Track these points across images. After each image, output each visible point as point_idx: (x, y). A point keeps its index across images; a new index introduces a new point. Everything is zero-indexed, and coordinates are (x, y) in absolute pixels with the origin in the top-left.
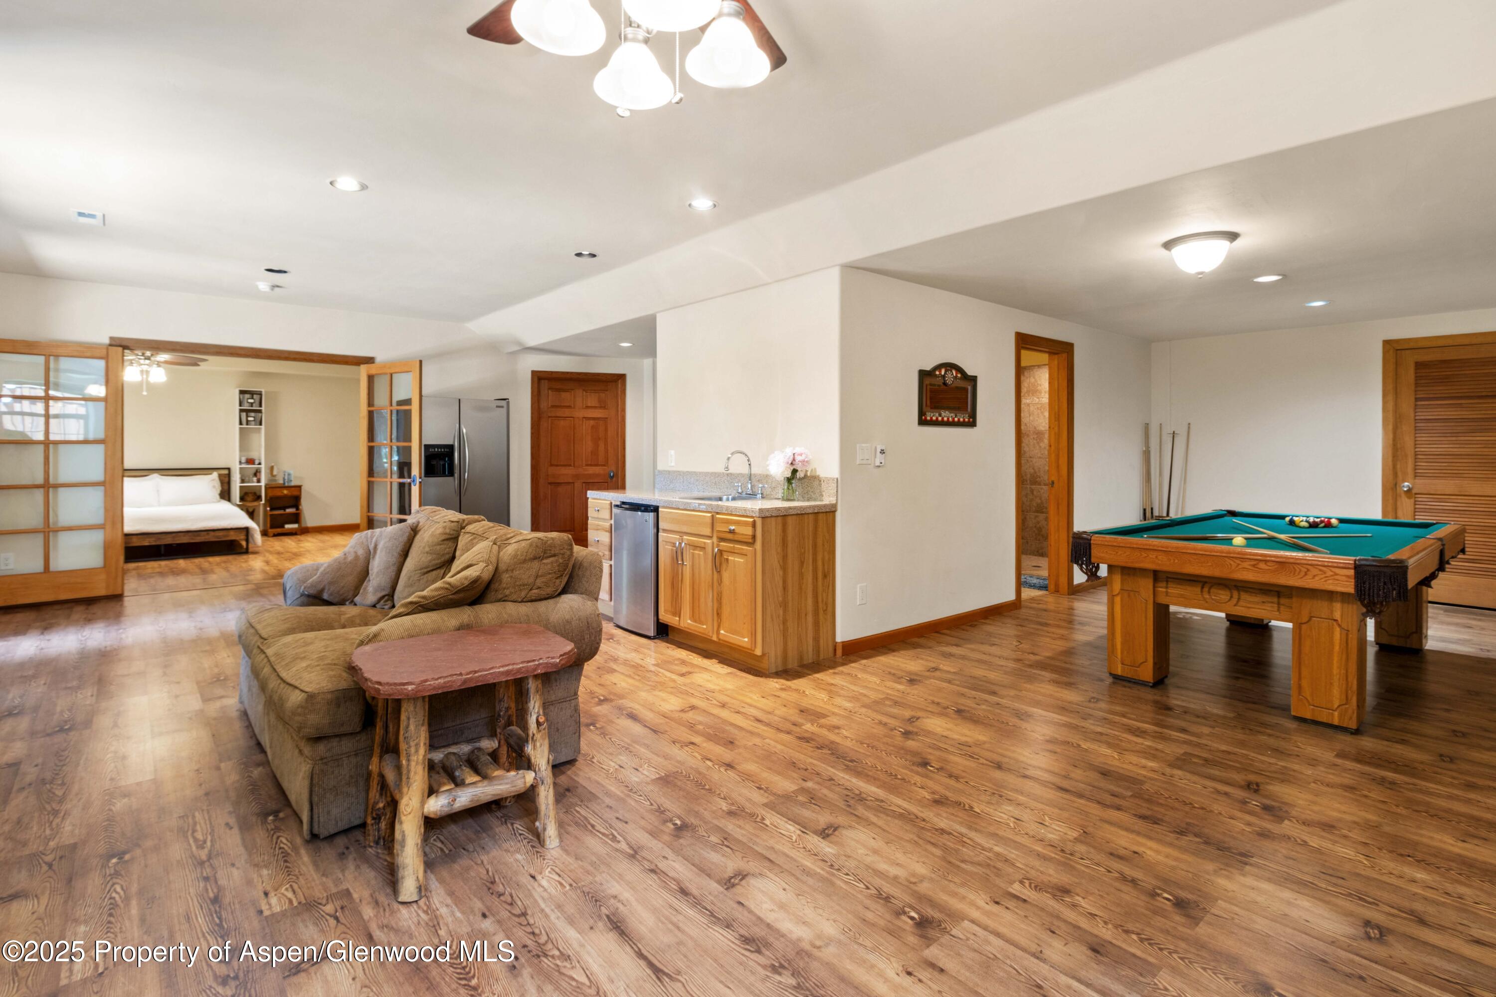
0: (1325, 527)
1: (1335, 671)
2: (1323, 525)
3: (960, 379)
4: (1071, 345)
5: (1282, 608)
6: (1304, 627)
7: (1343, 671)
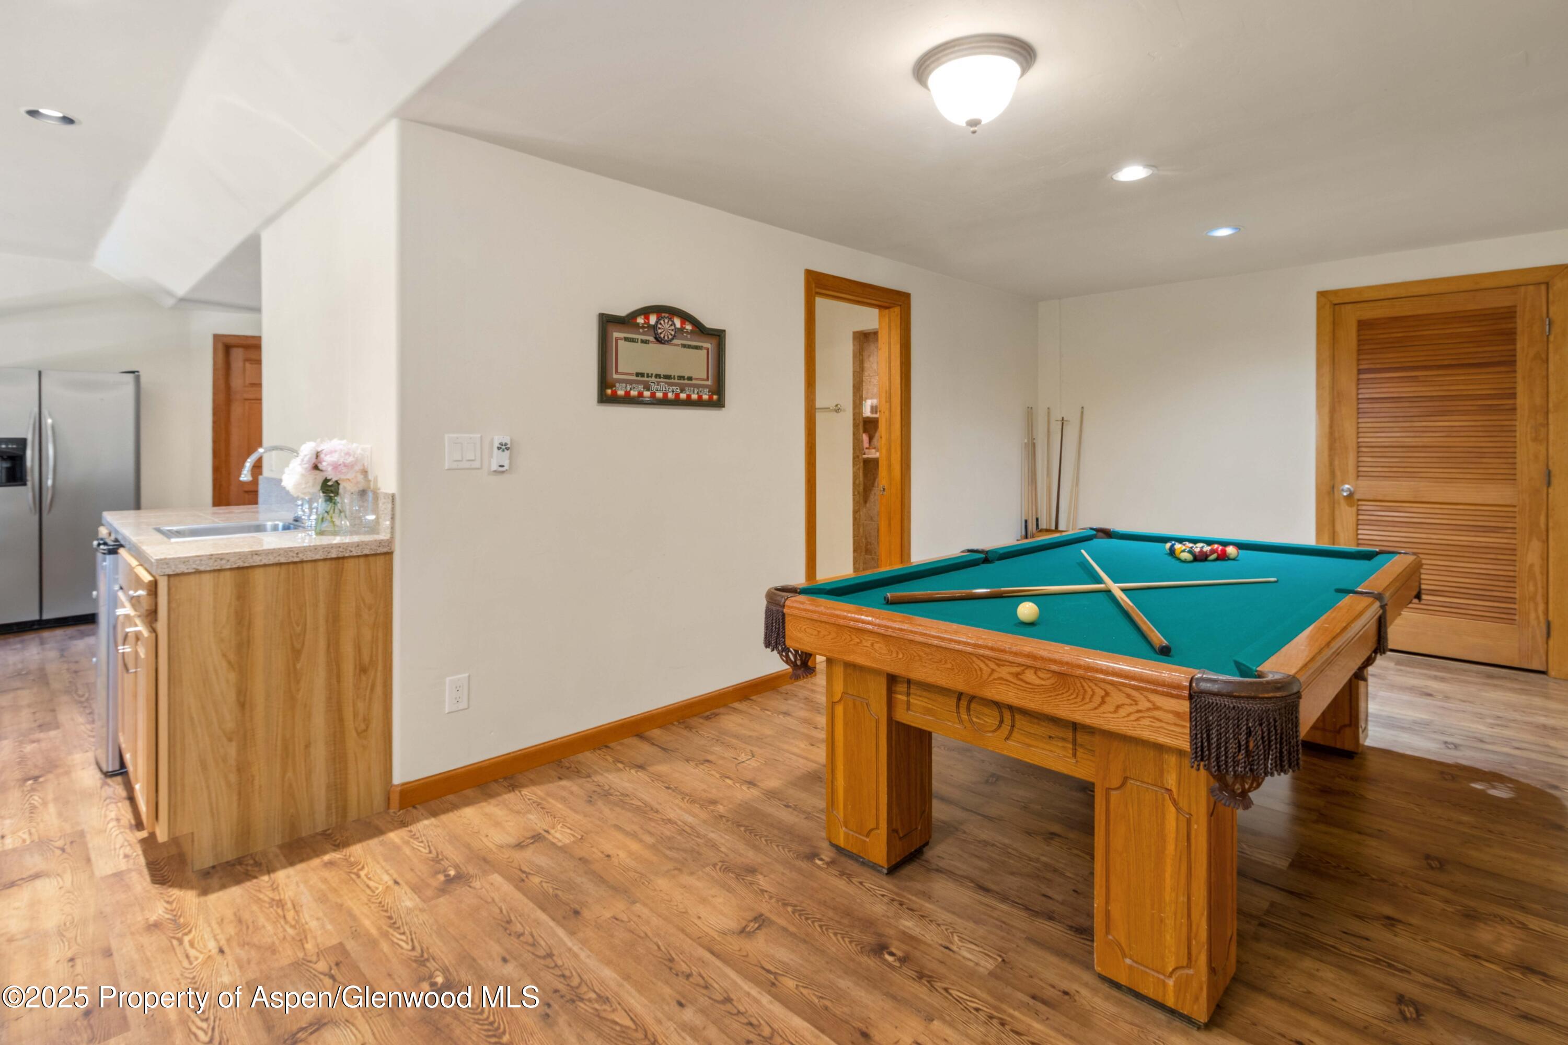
0: (1217, 559)
1: (1168, 896)
2: (1214, 556)
3: (692, 332)
4: (907, 296)
5: (1080, 752)
6: (1114, 794)
7: (1183, 899)
